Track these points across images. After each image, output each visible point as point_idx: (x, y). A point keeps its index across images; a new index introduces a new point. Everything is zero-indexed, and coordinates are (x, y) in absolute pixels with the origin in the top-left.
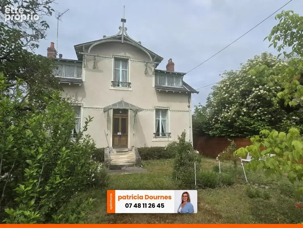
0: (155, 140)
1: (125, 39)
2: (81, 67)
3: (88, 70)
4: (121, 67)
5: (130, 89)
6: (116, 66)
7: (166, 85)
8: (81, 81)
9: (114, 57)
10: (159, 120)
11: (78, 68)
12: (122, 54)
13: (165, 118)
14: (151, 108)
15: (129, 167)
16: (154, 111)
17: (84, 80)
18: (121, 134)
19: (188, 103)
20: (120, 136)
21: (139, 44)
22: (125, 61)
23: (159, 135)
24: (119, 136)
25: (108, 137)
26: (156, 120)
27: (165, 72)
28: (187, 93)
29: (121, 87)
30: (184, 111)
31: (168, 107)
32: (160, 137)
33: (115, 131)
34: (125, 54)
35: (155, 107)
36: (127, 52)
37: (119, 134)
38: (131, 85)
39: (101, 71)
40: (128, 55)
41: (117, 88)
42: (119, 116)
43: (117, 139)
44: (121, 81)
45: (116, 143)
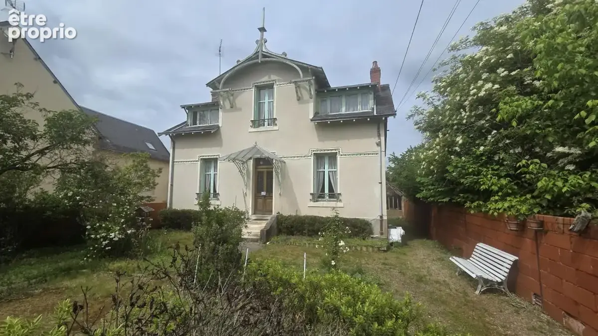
0: (312, 204)
1: (264, 56)
2: (218, 110)
3: (225, 111)
4: (267, 98)
5: (276, 128)
6: (258, 98)
7: (343, 111)
8: (218, 128)
9: (255, 86)
10: (324, 171)
11: (213, 111)
12: (264, 79)
13: (335, 169)
14: (306, 153)
15: (251, 241)
16: (312, 158)
17: (220, 126)
18: (265, 194)
19: (377, 138)
20: (265, 196)
21: (283, 56)
22: (270, 87)
23: (324, 198)
24: (263, 198)
25: (247, 198)
26: (317, 171)
27: (346, 88)
28: (369, 119)
29: (266, 127)
30: (369, 154)
31: (336, 149)
32: (325, 201)
33: (258, 189)
34: (270, 77)
35: (314, 151)
36: (273, 74)
37: (263, 193)
38: (276, 122)
39: (240, 109)
40: (273, 77)
41: (261, 129)
42: (263, 169)
43: (260, 201)
44: (266, 117)
45: (260, 207)
